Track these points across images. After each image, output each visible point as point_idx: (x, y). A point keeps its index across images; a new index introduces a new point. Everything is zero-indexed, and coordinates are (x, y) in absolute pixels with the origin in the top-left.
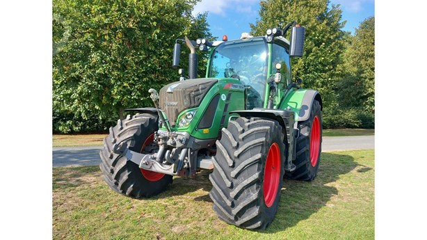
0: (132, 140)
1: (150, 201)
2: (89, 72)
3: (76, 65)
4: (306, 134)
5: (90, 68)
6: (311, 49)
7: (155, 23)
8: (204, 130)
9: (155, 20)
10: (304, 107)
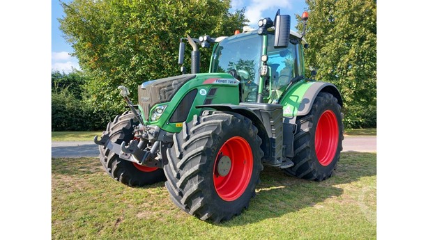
0: (121, 133)
1: (140, 189)
2: (130, 74)
3: (119, 68)
4: (306, 130)
5: (131, 70)
6: (365, 36)
7: (186, 24)
8: (177, 124)
9: (186, 21)
10: (305, 101)
